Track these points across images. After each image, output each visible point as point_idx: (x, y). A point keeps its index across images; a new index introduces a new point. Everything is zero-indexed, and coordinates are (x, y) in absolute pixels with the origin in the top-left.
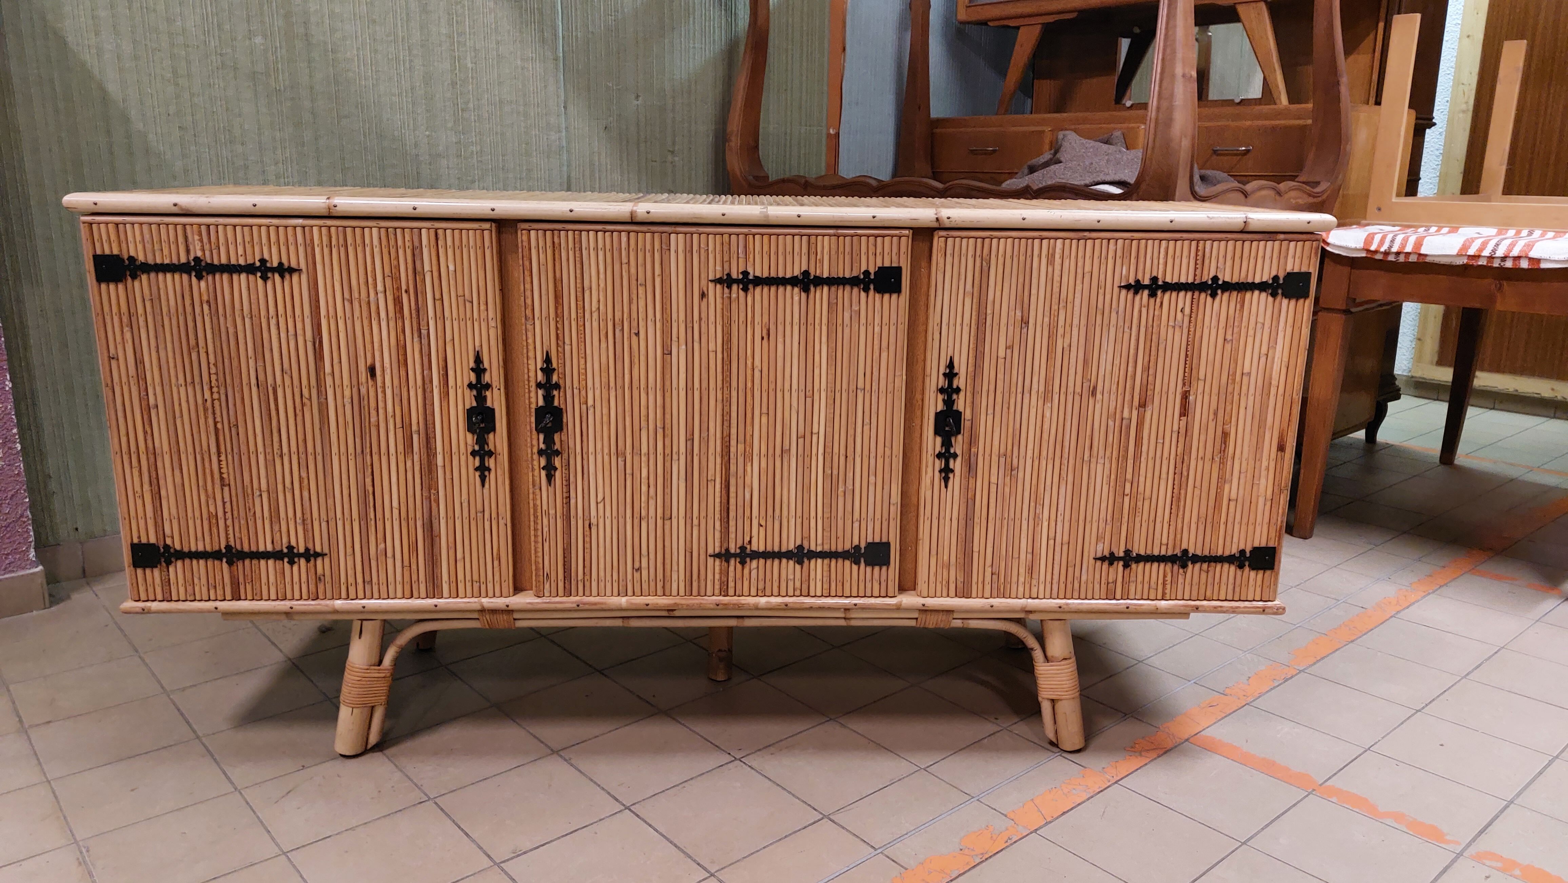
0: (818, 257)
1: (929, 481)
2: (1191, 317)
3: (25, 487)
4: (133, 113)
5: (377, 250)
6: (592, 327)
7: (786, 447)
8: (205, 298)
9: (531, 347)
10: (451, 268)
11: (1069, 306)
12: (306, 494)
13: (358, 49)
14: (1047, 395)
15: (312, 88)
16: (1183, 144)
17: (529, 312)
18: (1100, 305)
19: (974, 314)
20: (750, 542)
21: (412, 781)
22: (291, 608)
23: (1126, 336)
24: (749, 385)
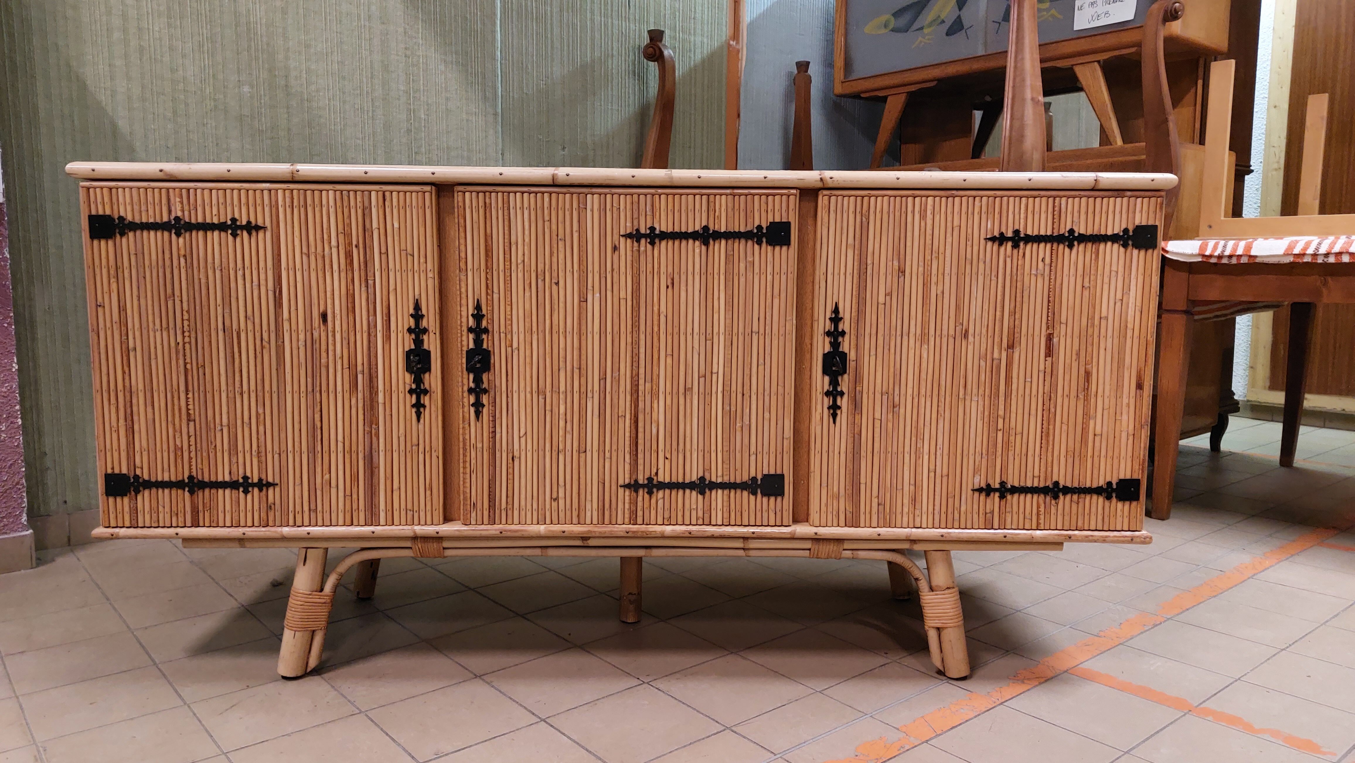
0: (717, 214)
1: (818, 417)
2: (1051, 266)
3: (22, 458)
4: (138, 144)
5: (332, 210)
6: (517, 277)
7: (689, 385)
8: (182, 251)
9: (464, 296)
10: (396, 225)
11: (941, 257)
12: (261, 429)
13: (329, 100)
14: (924, 338)
15: (289, 129)
16: (1034, 157)
17: (463, 265)
18: (969, 256)
19: (856, 264)
20: (657, 474)
21: (346, 698)
22: (244, 534)
23: (994, 283)
24: (656, 329)
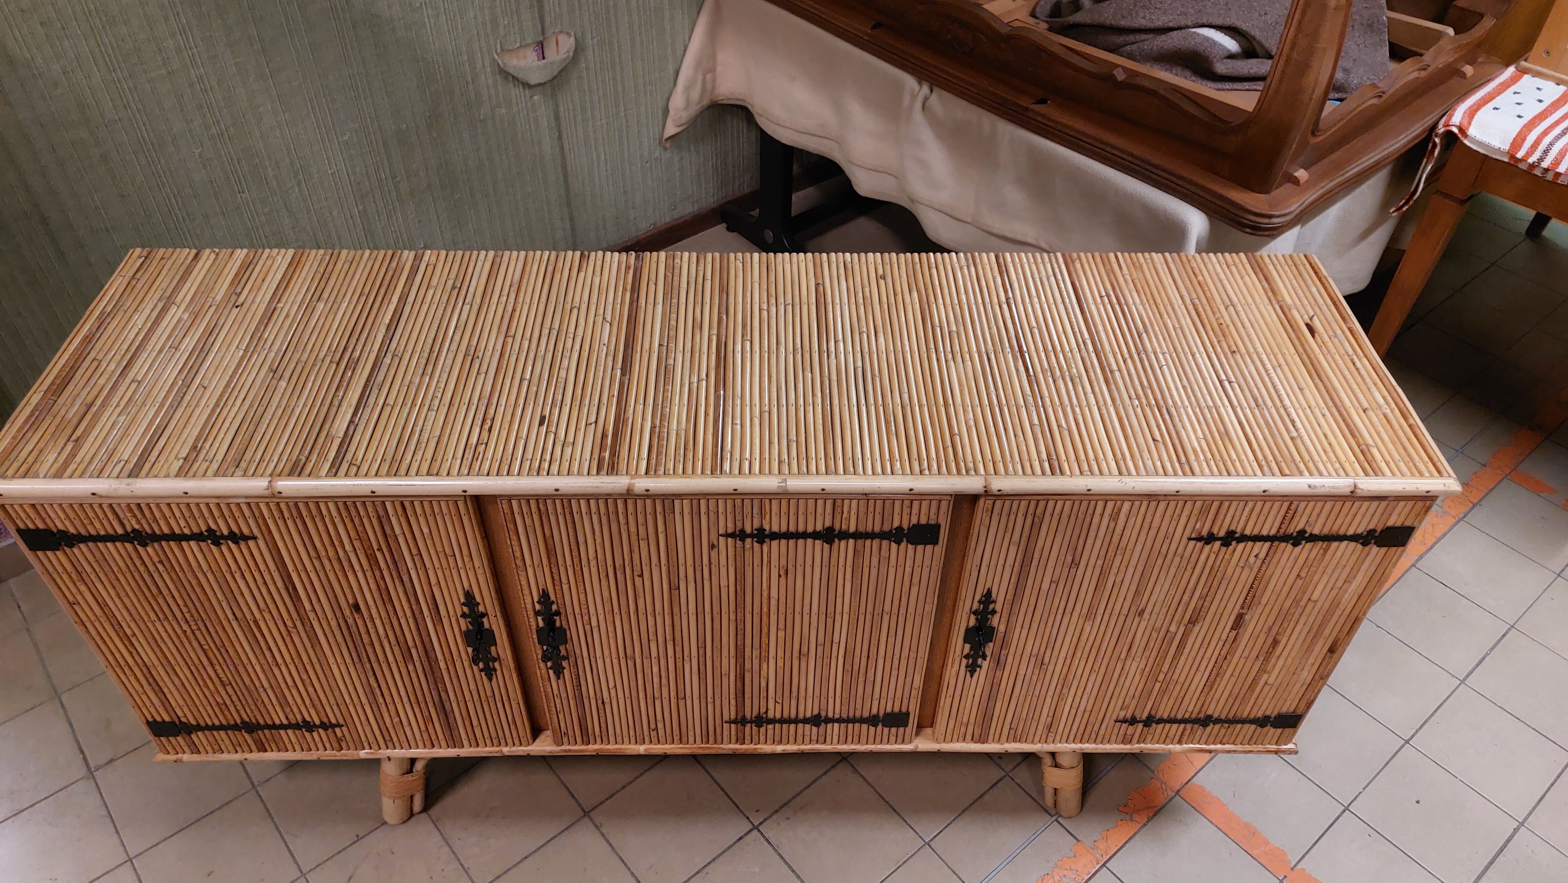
0: (845, 516)
1: (954, 673)
2: (1263, 562)
5: (337, 520)
6: (591, 573)
7: (805, 649)
8: (156, 559)
9: (525, 587)
10: (426, 530)
11: (1128, 553)
12: (310, 689)
14: (1090, 615)
17: (519, 563)
18: (1164, 551)
19: (1018, 558)
20: (766, 712)
23: (1188, 574)
24: (765, 609)
